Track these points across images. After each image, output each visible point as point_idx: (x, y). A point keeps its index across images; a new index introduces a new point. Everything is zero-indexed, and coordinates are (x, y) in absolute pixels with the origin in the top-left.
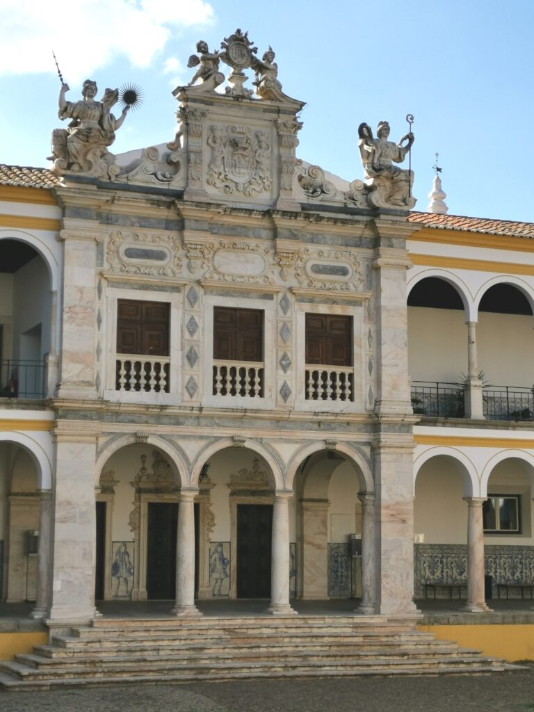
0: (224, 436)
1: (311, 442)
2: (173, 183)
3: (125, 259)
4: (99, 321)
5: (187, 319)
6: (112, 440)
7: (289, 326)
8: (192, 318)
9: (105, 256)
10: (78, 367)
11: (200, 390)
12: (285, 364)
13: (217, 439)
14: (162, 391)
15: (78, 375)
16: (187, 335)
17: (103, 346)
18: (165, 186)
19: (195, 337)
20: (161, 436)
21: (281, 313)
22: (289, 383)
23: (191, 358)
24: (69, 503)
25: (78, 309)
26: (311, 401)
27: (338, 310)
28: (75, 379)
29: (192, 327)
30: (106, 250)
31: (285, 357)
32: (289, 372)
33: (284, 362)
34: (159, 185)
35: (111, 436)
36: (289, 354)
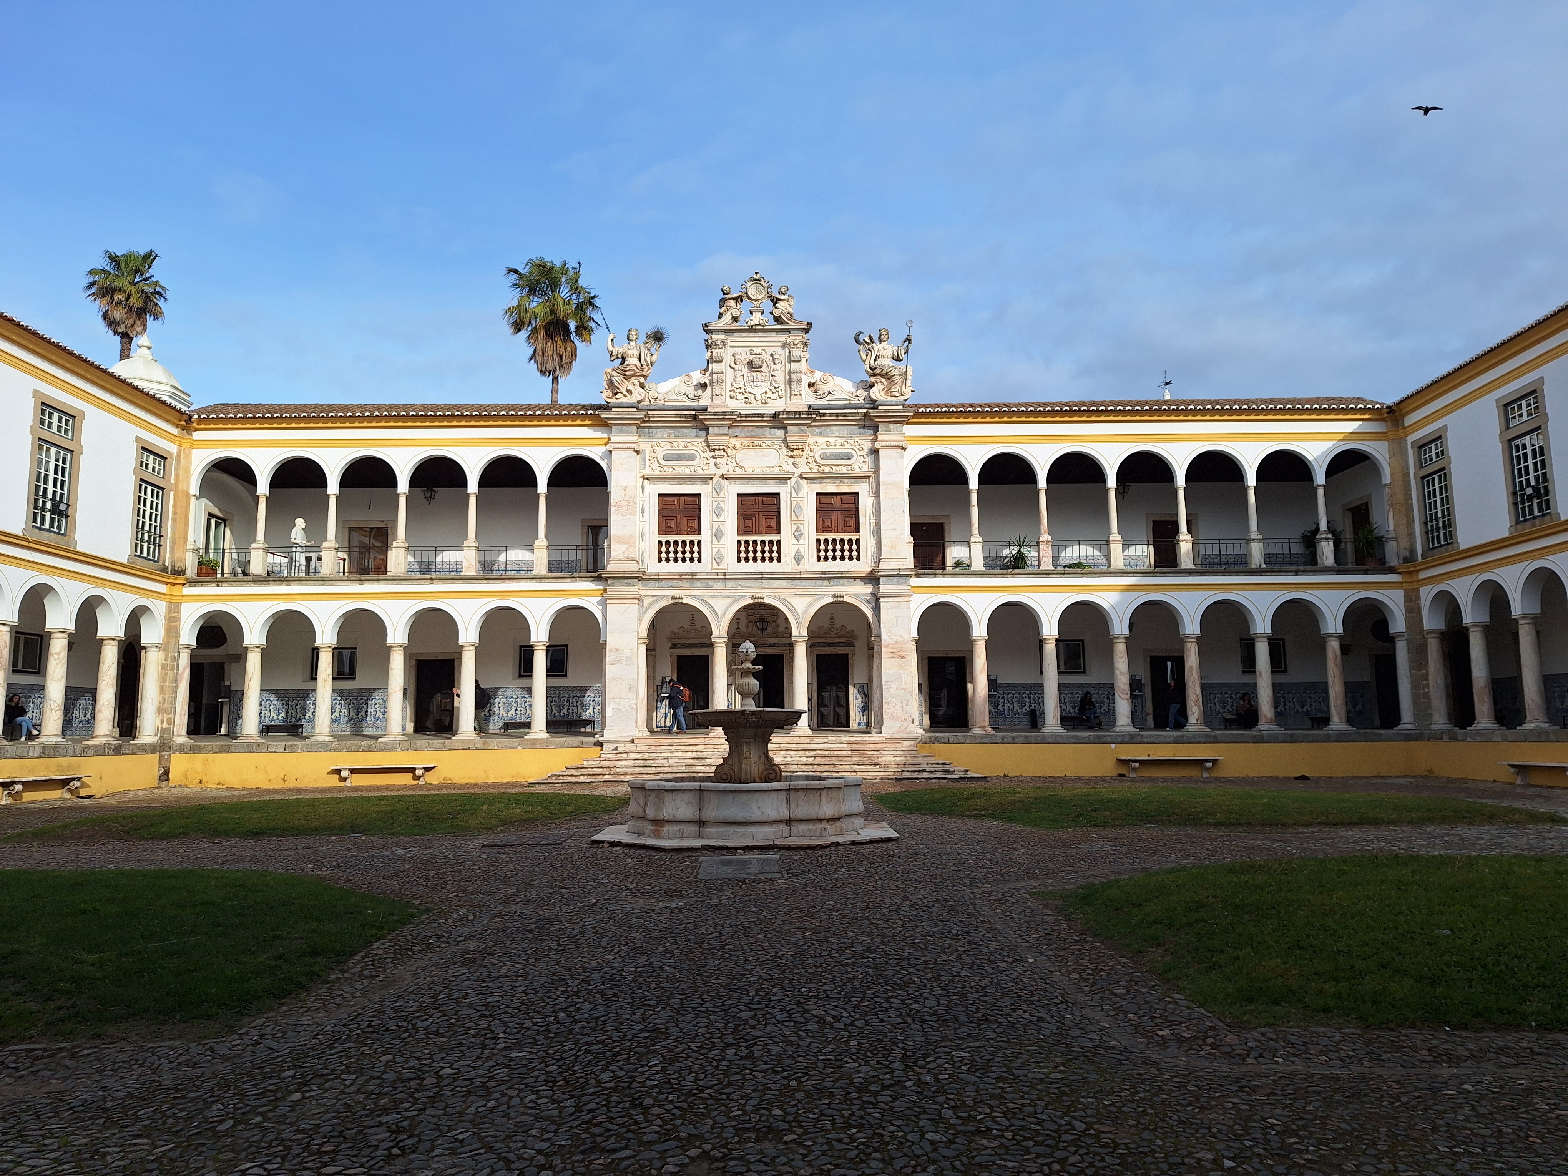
0: (746, 595)
1: (823, 596)
2: (701, 400)
3: (663, 462)
4: (643, 512)
5: (715, 505)
6: (656, 601)
7: (801, 504)
8: (719, 504)
9: (648, 462)
10: (624, 547)
11: (726, 559)
12: (798, 535)
13: (742, 597)
14: (696, 561)
15: (624, 553)
16: (715, 518)
17: (646, 531)
18: (695, 403)
19: (721, 519)
20: (695, 597)
21: (794, 494)
22: (802, 550)
23: (718, 535)
24: (617, 650)
25: (622, 503)
26: (822, 562)
27: (845, 488)
28: (621, 556)
29: (718, 511)
30: (648, 458)
31: (797, 529)
32: (801, 541)
33: (796, 534)
34: (690, 403)
35: (655, 598)
36: (801, 527)
